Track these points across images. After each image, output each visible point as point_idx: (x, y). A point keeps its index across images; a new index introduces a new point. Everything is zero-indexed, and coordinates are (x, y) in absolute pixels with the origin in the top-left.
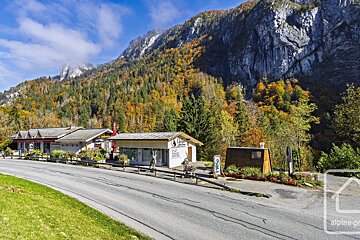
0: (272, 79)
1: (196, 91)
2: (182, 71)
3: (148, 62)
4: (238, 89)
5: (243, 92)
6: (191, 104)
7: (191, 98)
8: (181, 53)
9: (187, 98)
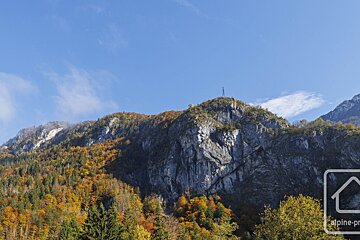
0: (195, 194)
1: (107, 200)
2: (90, 175)
3: (44, 158)
4: (157, 201)
5: (163, 205)
6: (99, 215)
7: (99, 208)
8: (90, 153)
9: (95, 208)
